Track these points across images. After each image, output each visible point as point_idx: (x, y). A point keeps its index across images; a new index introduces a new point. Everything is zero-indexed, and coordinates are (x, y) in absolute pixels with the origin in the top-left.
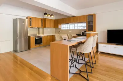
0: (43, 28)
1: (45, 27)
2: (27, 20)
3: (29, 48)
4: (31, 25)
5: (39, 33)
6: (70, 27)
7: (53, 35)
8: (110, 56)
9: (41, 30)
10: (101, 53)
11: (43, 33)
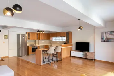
0: (38, 40)
1: (40, 39)
2: (26, 35)
3: (28, 54)
4: (29, 38)
5: (35, 44)
6: (60, 39)
7: (46, 45)
8: (78, 59)
9: (37, 41)
10: (72, 56)
11: (38, 44)
